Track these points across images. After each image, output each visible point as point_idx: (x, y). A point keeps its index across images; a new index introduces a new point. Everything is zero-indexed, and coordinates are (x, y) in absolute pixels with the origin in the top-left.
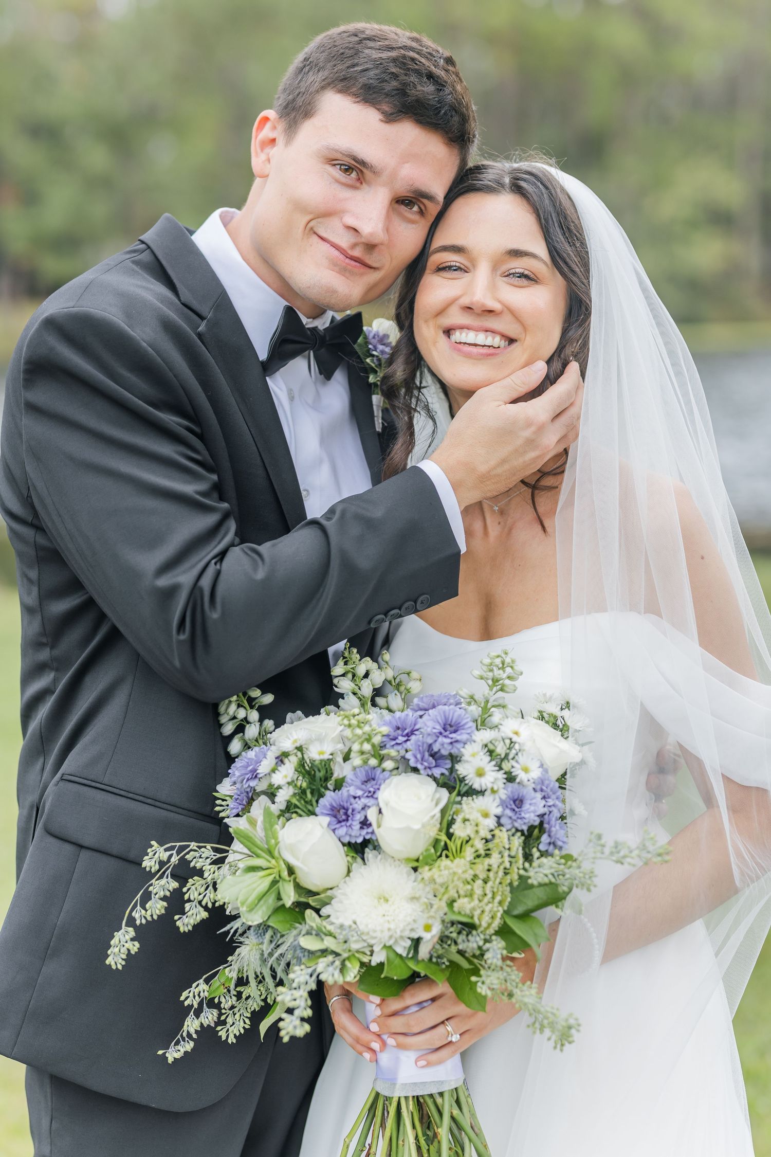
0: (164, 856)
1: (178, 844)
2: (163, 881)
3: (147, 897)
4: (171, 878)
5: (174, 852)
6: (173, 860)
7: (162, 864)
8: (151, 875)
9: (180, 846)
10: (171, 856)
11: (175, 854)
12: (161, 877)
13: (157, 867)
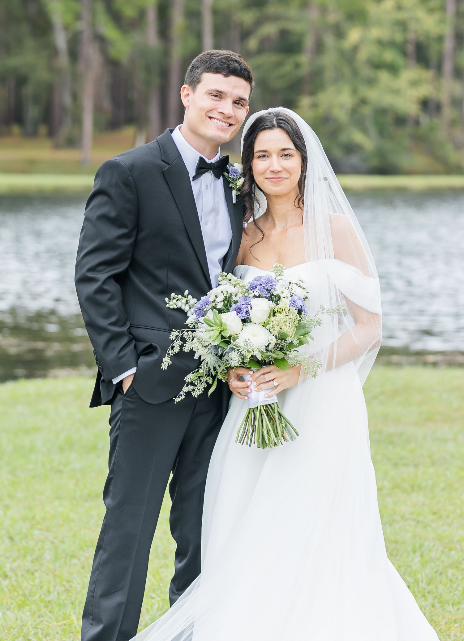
0: (178, 334)
1: (181, 330)
2: (178, 342)
3: (173, 347)
4: (180, 340)
5: (180, 333)
6: (180, 335)
7: (177, 337)
8: (173, 341)
9: (182, 331)
10: (179, 334)
11: (180, 334)
12: (177, 341)
13: (175, 338)
